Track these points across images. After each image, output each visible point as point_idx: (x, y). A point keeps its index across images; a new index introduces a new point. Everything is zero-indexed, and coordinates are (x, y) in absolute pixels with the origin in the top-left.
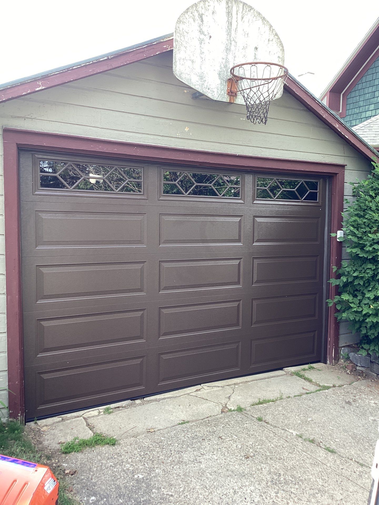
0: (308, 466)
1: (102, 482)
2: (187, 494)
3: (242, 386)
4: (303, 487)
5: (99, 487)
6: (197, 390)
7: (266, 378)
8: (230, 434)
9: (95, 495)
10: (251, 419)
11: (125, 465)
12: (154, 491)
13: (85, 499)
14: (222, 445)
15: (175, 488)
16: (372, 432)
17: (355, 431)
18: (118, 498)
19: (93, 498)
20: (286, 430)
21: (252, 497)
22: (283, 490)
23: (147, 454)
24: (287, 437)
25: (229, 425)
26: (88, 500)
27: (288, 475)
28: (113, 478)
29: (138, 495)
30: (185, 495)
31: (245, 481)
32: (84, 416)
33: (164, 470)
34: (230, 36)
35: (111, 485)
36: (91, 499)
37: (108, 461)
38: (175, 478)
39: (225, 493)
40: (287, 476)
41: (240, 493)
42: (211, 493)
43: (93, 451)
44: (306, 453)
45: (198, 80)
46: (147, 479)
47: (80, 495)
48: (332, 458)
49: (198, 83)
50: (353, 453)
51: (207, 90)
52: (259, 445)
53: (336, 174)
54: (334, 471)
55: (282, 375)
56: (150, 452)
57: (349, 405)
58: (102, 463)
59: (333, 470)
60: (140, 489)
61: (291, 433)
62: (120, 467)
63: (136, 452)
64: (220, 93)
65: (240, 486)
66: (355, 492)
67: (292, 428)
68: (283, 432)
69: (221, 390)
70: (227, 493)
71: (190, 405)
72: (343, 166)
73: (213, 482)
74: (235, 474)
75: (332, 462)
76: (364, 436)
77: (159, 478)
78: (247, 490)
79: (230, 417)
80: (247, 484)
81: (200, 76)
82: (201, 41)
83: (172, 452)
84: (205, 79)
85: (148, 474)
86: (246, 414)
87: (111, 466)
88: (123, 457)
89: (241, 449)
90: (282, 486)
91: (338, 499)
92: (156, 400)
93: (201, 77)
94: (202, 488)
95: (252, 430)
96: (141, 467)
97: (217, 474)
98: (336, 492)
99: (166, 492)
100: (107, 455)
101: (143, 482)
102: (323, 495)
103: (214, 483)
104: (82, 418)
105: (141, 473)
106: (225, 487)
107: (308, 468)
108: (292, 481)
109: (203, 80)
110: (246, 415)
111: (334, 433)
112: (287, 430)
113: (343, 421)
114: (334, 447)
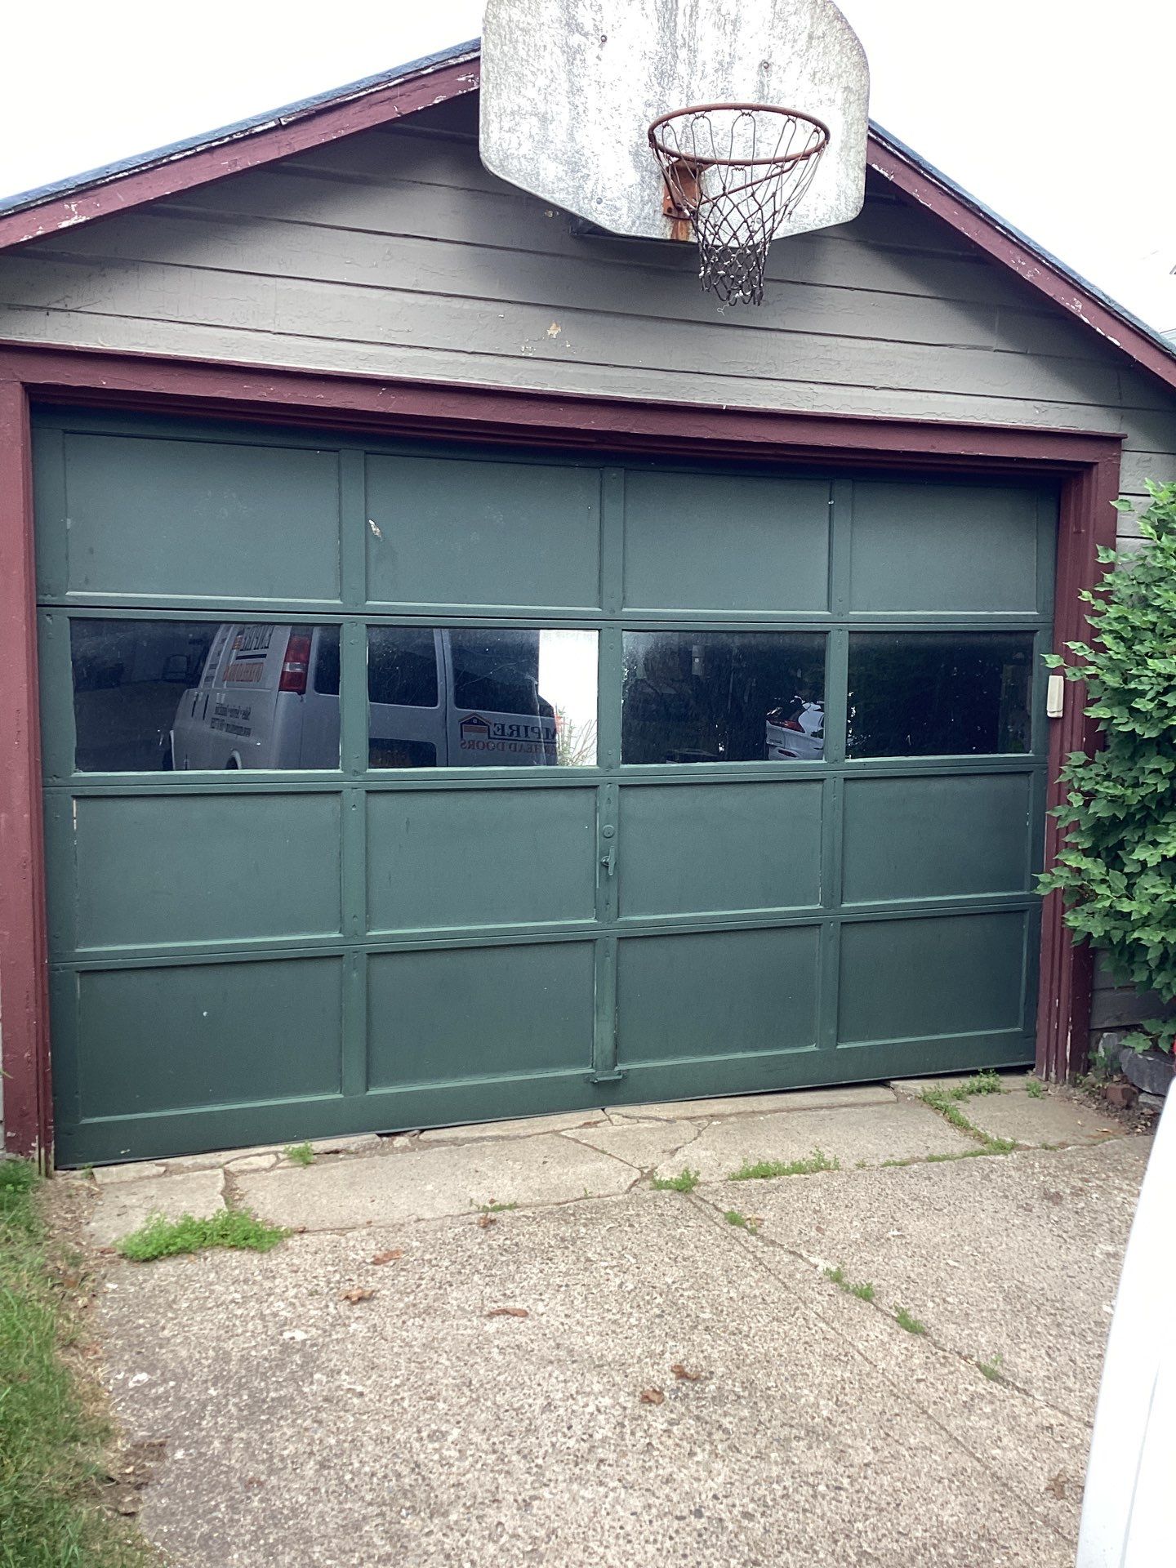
0: (812, 1360)
1: (186, 1338)
2: (406, 1395)
3: (732, 1123)
4: (764, 1417)
5: (172, 1351)
6: (587, 1125)
7: (822, 1108)
8: (620, 1249)
9: (150, 1369)
10: (711, 1218)
11: (272, 1303)
12: (317, 1376)
13: (120, 1377)
14: (580, 1277)
15: (381, 1376)
16: (1083, 1287)
17: (1026, 1280)
18: (210, 1384)
19: (143, 1377)
20: (801, 1256)
21: (592, 1424)
22: (698, 1418)
23: (350, 1280)
24: (791, 1276)
25: (631, 1226)
26: (126, 1380)
27: (734, 1380)
28: (222, 1332)
29: (267, 1384)
30: (398, 1397)
31: (595, 1379)
32: (229, 1167)
33: (375, 1326)
34: (673, 33)
35: (206, 1350)
36: (135, 1379)
37: (232, 1289)
38: (395, 1350)
39: (516, 1406)
40: (730, 1382)
41: (561, 1411)
42: (477, 1400)
43: (206, 1259)
44: (827, 1324)
45: (561, 174)
46: (312, 1346)
47: (112, 1366)
48: (906, 1348)
49: (562, 185)
50: (983, 1340)
51: (594, 204)
52: (691, 1287)
53: (1090, 466)
54: (887, 1383)
55: (879, 1103)
56: (359, 1275)
57: (1051, 1204)
58: (212, 1292)
59: (889, 1380)
60: (281, 1366)
61: (811, 1265)
62: (257, 1306)
63: (321, 1271)
64: (637, 211)
65: (573, 1392)
66: (926, 1448)
67: (822, 1251)
68: (787, 1258)
69: (660, 1129)
70: (522, 1406)
71: (544, 1163)
72: (1115, 441)
73: (496, 1372)
74: (576, 1358)
75: (897, 1358)
76: (1050, 1295)
77: (350, 1346)
78: (586, 1405)
79: (645, 1205)
80: (597, 1388)
81: (568, 163)
82: (572, 55)
83: (424, 1282)
84: (585, 171)
85: (325, 1331)
86: (702, 1199)
87: (233, 1301)
88: (277, 1281)
89: (629, 1293)
90: (697, 1407)
91: (857, 1460)
92: (455, 1142)
93: (575, 165)
94: (457, 1386)
95: (692, 1246)
96: (312, 1313)
97: (521, 1354)
98: (859, 1443)
99: (350, 1383)
100: (237, 1272)
101: (298, 1350)
102: (814, 1445)
103: (499, 1375)
104: (220, 1171)
105: (304, 1328)
106: (525, 1391)
107: (810, 1366)
108: (739, 1397)
109: (579, 174)
110: (699, 1203)
111: (952, 1279)
112: (805, 1254)
113: (1004, 1246)
114: (931, 1316)
